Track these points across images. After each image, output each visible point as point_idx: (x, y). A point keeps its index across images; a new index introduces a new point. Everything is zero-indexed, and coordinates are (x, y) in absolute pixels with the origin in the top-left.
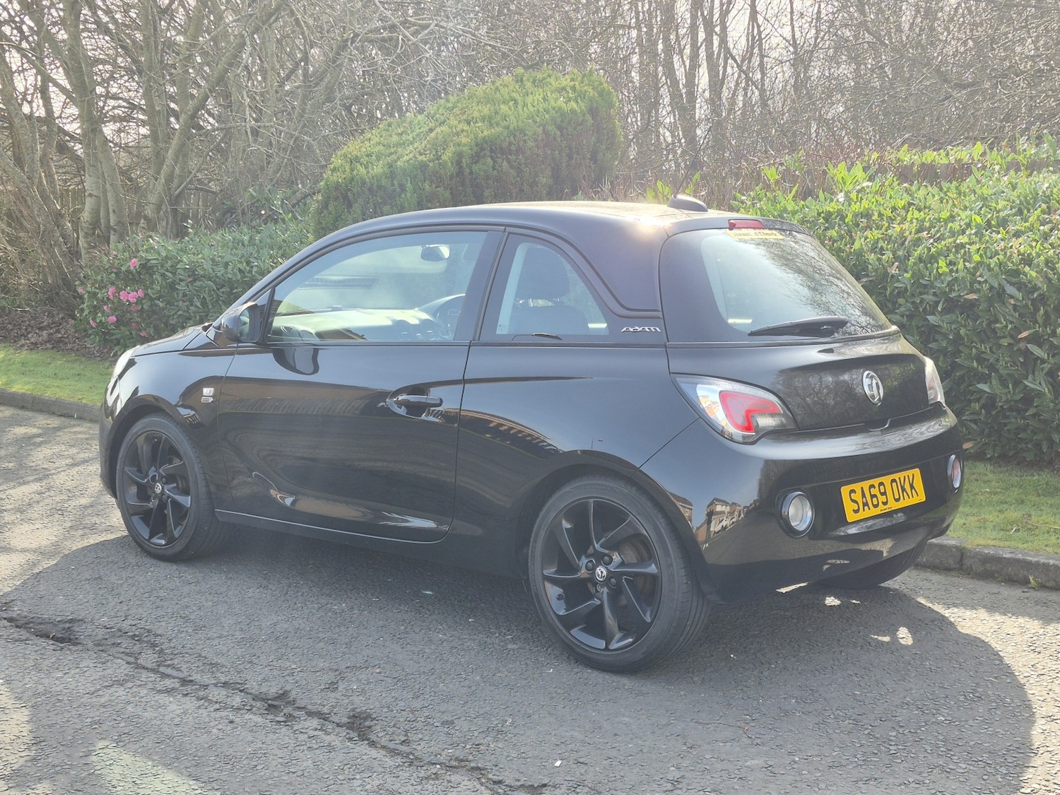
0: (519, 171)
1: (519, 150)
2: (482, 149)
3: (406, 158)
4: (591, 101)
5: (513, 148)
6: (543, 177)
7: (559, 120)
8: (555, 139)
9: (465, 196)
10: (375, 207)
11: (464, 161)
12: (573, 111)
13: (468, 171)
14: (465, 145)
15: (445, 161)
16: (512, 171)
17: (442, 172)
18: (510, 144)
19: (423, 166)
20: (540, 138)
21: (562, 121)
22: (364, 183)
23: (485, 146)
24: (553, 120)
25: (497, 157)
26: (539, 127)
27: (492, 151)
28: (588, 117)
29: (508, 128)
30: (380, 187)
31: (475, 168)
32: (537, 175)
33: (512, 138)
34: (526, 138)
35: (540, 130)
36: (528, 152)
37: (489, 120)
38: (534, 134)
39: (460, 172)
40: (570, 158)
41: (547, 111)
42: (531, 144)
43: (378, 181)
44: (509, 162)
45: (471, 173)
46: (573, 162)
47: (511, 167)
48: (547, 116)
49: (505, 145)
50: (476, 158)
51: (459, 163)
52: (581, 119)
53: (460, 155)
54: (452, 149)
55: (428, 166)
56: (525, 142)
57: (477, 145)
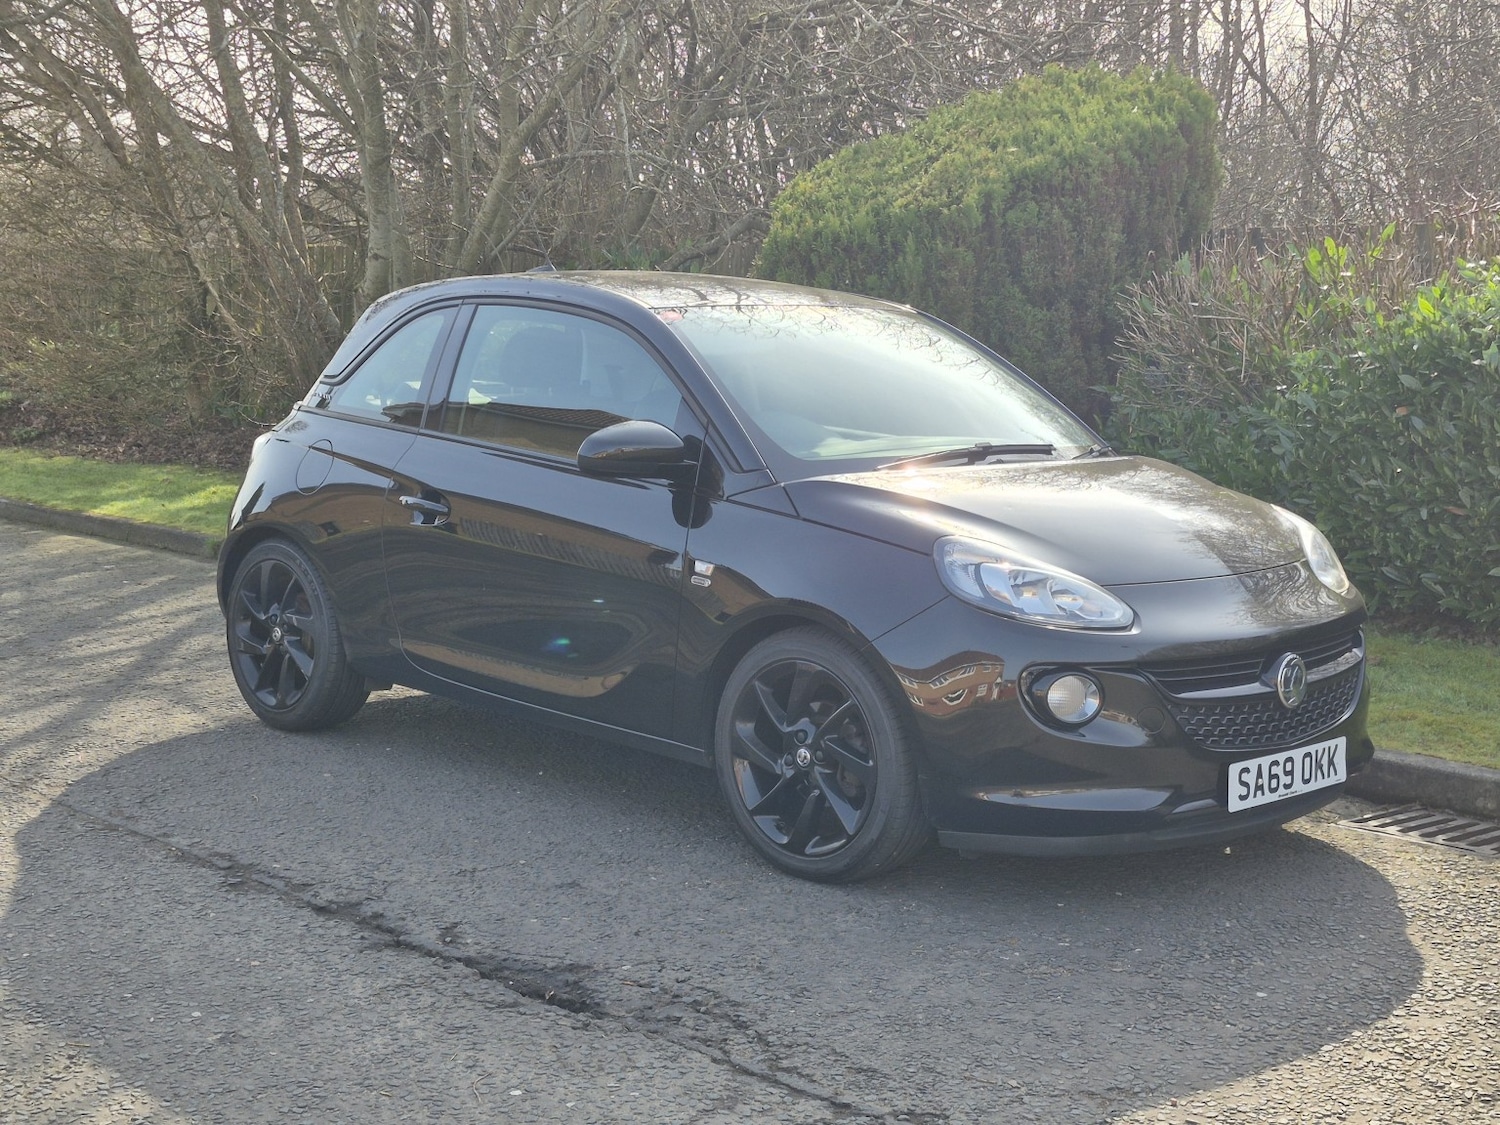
0: (1077, 222)
1: (1078, 189)
2: (1022, 187)
3: (900, 202)
4: (1181, 113)
5: (1068, 186)
6: (1112, 231)
7: (1137, 142)
8: (1131, 172)
9: (994, 260)
10: (853, 277)
11: (995, 206)
12: (1157, 130)
13: (999, 221)
14: (995, 181)
15: (969, 206)
16: (1065, 222)
17: (964, 223)
18: (1064, 179)
19: (933, 215)
20: (1110, 171)
21: (1141, 144)
23: (1025, 182)
24: (1128, 142)
25: (1044, 200)
26: (1108, 153)
27: (1035, 190)
28: (1181, 139)
29: (1058, 154)
30: (862, 246)
31: (1011, 215)
32: (1103, 229)
33: (1067, 170)
34: (1090, 170)
35: (1110, 158)
36: (1093, 192)
37: (1025, 143)
38: (1101, 164)
39: (988, 224)
40: (1151, 200)
41: (1116, 128)
42: (1095, 179)
43: (859, 236)
44: (1061, 206)
45: (1005, 224)
46: (1157, 207)
47: (1066, 215)
48: (1119, 136)
49: (1056, 181)
50: (1012, 201)
51: (986, 209)
52: (1170, 141)
53: (988, 197)
54: (976, 187)
55: (940, 213)
56: (1087, 175)
57: (1012, 180)
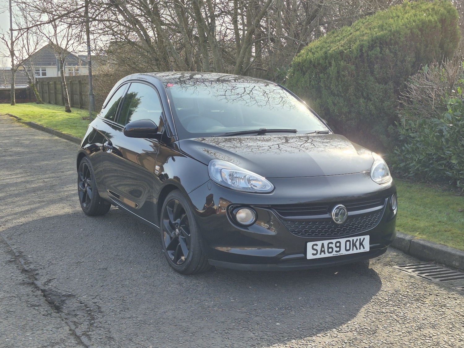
0: (395, 54)
1: (396, 43)
2: (376, 43)
3: (334, 48)
4: (442, 15)
5: (393, 42)
6: (409, 57)
7: (421, 26)
8: (417, 36)
9: (364, 68)
10: (316, 75)
11: (364, 49)
12: (430, 21)
13: (365, 54)
14: (366, 41)
15: (353, 50)
16: (392, 54)
17: (351, 55)
18: (391, 39)
19: (341, 53)
20: (408, 36)
21: (423, 26)
22: (311, 62)
23: (377, 41)
24: (417, 26)
25: (383, 47)
26: (408, 30)
27: (380, 43)
28: (439, 25)
29: (391, 31)
30: (319, 64)
31: (370, 53)
32: (405, 56)
33: (392, 36)
34: (401, 36)
35: (409, 32)
36: (401, 44)
37: (381, 27)
38: (405, 34)
39: (361, 56)
40: (427, 46)
41: (414, 21)
42: (402, 39)
43: (318, 61)
44: (390, 49)
45: (368, 55)
46: (428, 48)
47: (391, 52)
48: (414, 24)
49: (388, 40)
50: (371, 47)
51: (361, 50)
52: (434, 25)
53: (362, 46)
54: (358, 43)
55: (343, 52)
56: (400, 38)
57: (372, 41)
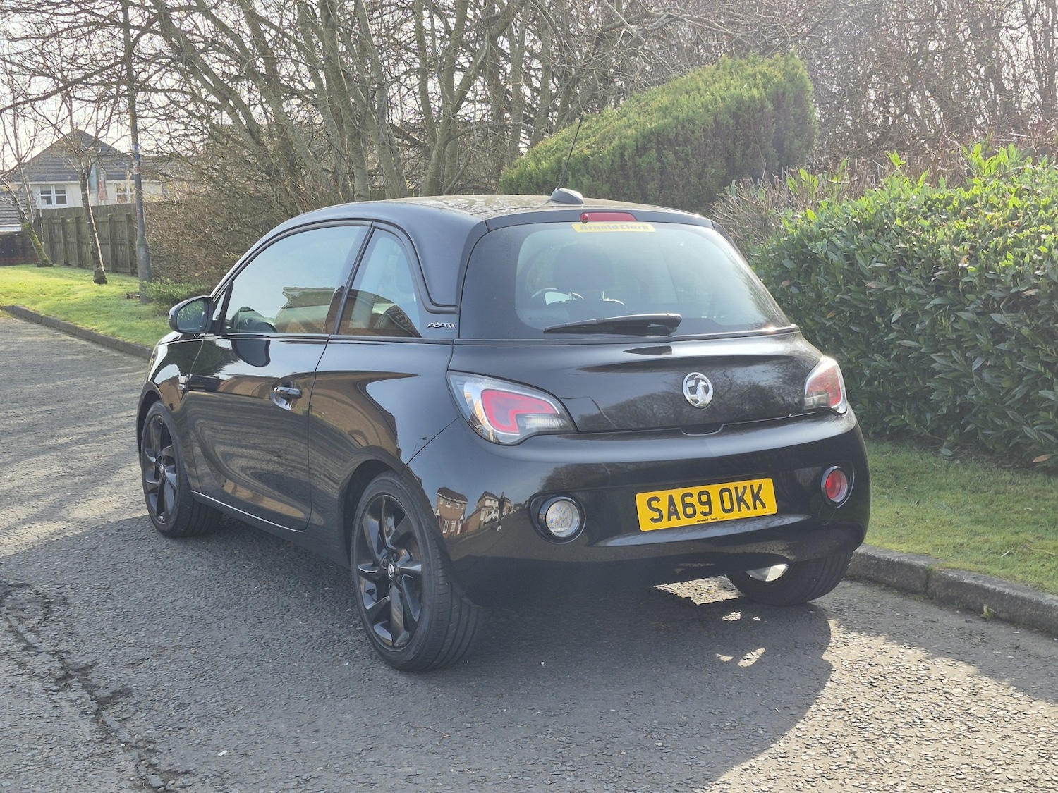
0: (687, 162)
1: (687, 141)
2: (650, 141)
4: (777, 87)
5: (681, 139)
6: (712, 168)
7: (734, 108)
8: (727, 127)
9: (629, 189)
11: (626, 153)
12: (752, 99)
13: (629, 163)
14: (631, 137)
15: (604, 155)
16: (679, 163)
17: (601, 166)
18: (677, 134)
19: (585, 160)
20: (709, 127)
21: (739, 109)
22: (531, 178)
23: (652, 137)
24: (728, 108)
25: (665, 149)
26: (710, 116)
27: (658, 142)
28: (770, 106)
29: (677, 118)
31: (639, 160)
32: (705, 166)
33: (680, 129)
34: (695, 128)
35: (710, 119)
36: (696, 143)
37: (664, 111)
38: (704, 124)
39: (623, 166)
40: (747, 146)
41: (723, 99)
42: (698, 134)
44: (676, 153)
45: (634, 165)
46: (750, 150)
47: (678, 158)
48: (722, 104)
49: (672, 136)
50: (641, 149)
51: (622, 155)
52: (759, 106)
53: (623, 148)
54: (616, 142)
55: (588, 159)
56: (693, 132)
57: (644, 137)
